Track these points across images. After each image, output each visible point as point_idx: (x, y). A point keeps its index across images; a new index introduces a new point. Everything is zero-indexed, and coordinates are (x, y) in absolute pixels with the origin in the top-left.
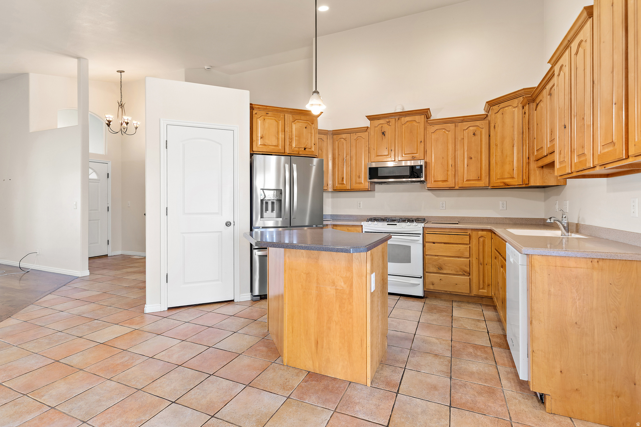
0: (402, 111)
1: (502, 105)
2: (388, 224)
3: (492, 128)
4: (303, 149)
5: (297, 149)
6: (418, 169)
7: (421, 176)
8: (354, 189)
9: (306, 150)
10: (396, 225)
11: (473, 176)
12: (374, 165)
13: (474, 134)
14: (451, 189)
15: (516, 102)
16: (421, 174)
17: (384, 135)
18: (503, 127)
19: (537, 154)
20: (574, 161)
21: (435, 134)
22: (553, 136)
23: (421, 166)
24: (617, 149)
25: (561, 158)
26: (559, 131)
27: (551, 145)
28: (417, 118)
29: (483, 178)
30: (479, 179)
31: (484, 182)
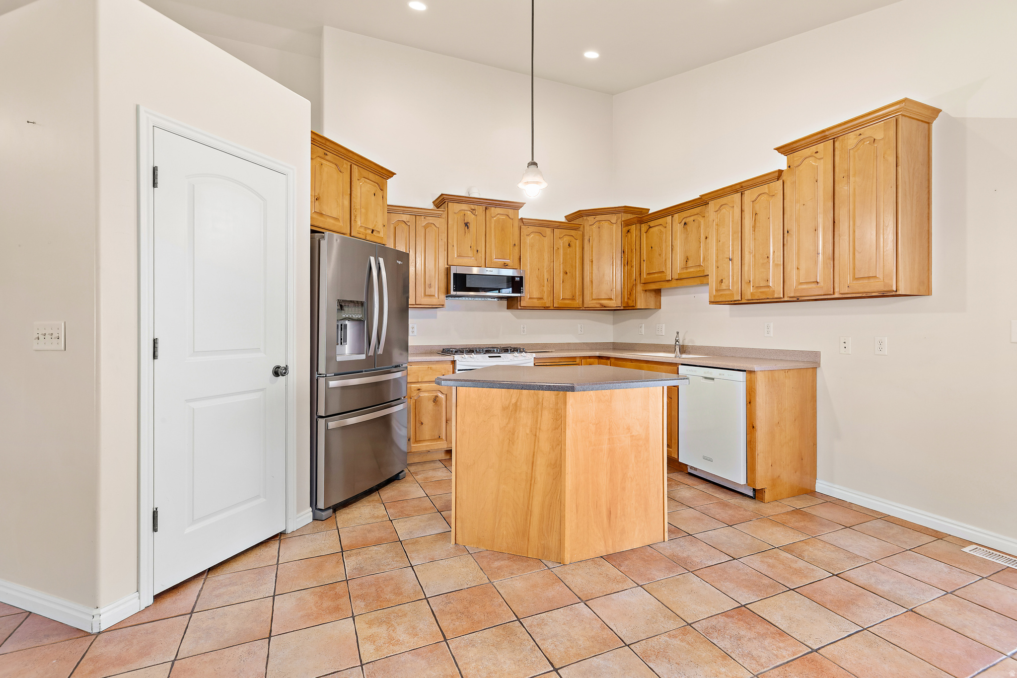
0: (467, 196)
1: (599, 218)
2: (489, 357)
3: (586, 241)
4: (370, 231)
5: (362, 230)
6: (517, 281)
7: (522, 290)
8: (421, 305)
9: (374, 233)
10: (500, 357)
11: (568, 295)
12: (461, 271)
13: (569, 245)
14: (546, 308)
15: (614, 218)
16: (522, 288)
17: (468, 228)
18: (599, 242)
19: (648, 277)
20: (750, 291)
21: (530, 239)
22: (690, 264)
23: (521, 278)
24: (824, 287)
25: (724, 286)
26: (717, 261)
27: (685, 271)
28: (510, 212)
29: (577, 297)
30: (573, 299)
31: (578, 302)
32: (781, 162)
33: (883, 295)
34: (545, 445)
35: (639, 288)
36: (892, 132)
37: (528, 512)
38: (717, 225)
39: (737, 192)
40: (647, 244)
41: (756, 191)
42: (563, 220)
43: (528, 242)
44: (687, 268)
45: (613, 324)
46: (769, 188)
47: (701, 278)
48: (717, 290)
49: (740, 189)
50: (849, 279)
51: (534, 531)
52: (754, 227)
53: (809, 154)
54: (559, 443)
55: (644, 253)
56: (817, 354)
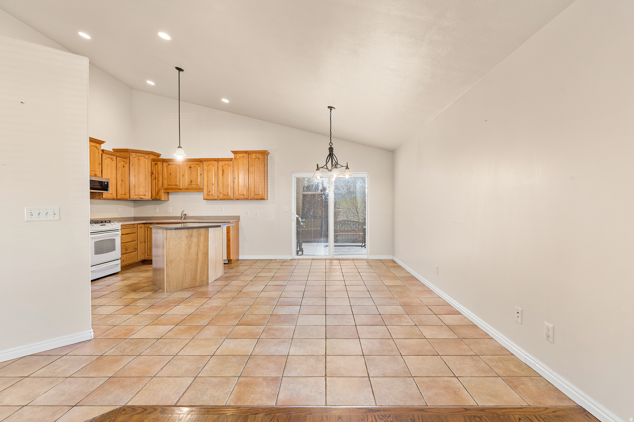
1: (138, 154)
2: (100, 225)
3: (131, 165)
6: (106, 185)
7: (108, 190)
11: (123, 191)
13: (124, 166)
15: (147, 156)
16: (108, 188)
18: (139, 167)
19: (168, 186)
20: (221, 196)
21: (107, 160)
22: (193, 183)
23: (108, 183)
24: (246, 196)
25: (210, 193)
26: (207, 184)
27: (190, 186)
28: (98, 145)
29: (127, 194)
30: (125, 195)
31: (127, 197)
32: (232, 156)
33: (261, 199)
34: (201, 247)
35: (163, 191)
36: (263, 157)
37: (196, 270)
38: (207, 171)
39: (216, 161)
40: (167, 171)
41: (224, 163)
42: (112, 151)
43: (106, 163)
44: (191, 185)
45: (134, 208)
46: (228, 162)
47: (199, 189)
48: (207, 195)
49: (217, 160)
50: (253, 194)
51: (198, 277)
52: (223, 175)
53: (241, 156)
54: (207, 247)
55: (165, 176)
56: (239, 217)
